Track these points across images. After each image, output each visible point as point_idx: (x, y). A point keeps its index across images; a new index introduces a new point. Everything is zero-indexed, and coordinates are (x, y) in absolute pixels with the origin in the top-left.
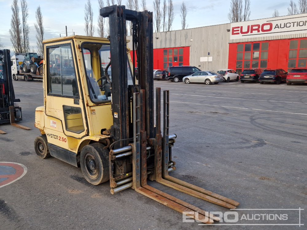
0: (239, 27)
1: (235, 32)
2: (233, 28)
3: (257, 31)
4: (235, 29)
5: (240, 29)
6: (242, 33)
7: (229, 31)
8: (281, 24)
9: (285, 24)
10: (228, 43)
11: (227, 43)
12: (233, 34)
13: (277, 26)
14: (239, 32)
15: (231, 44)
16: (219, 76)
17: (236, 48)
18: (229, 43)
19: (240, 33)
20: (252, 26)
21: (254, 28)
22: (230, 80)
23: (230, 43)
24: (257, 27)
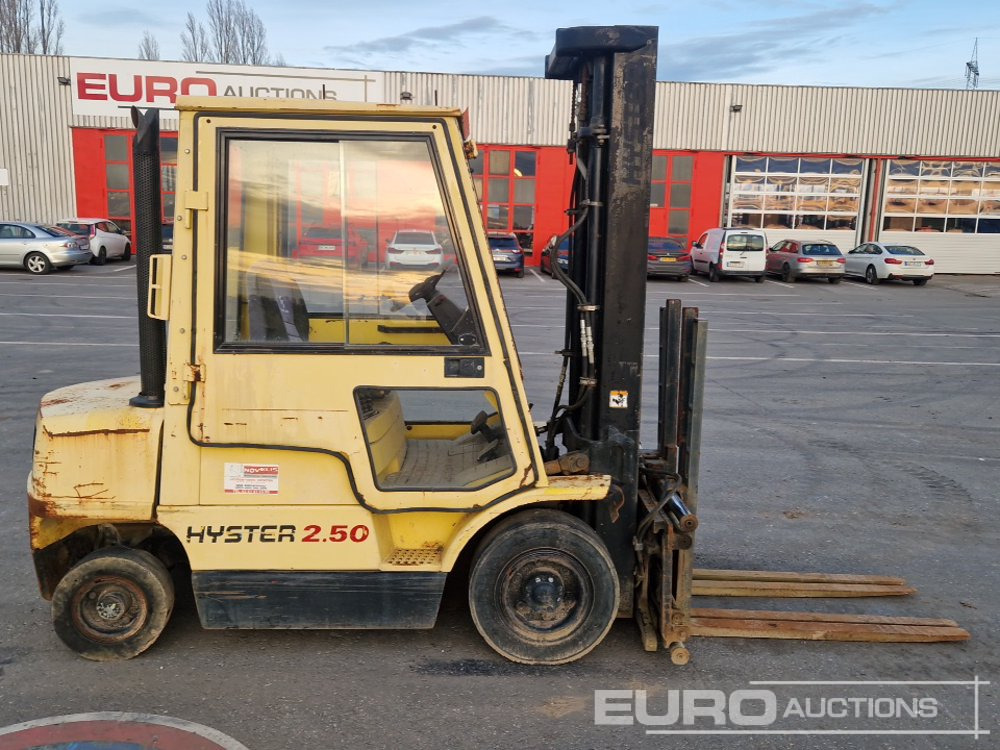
0: (102, 77)
1: (89, 91)
2: (82, 78)
3: (168, 99)
4: (88, 81)
5: (106, 82)
6: (116, 96)
7: (66, 82)
8: (240, 88)
9: (252, 89)
10: (68, 126)
11: (65, 126)
12: (83, 95)
13: (230, 93)
14: (106, 92)
15: (77, 131)
16: (79, 242)
17: (101, 147)
18: (73, 128)
19: (109, 96)
20: (151, 80)
21: (157, 86)
22: (108, 255)
23: (76, 125)
24: (166, 87)
